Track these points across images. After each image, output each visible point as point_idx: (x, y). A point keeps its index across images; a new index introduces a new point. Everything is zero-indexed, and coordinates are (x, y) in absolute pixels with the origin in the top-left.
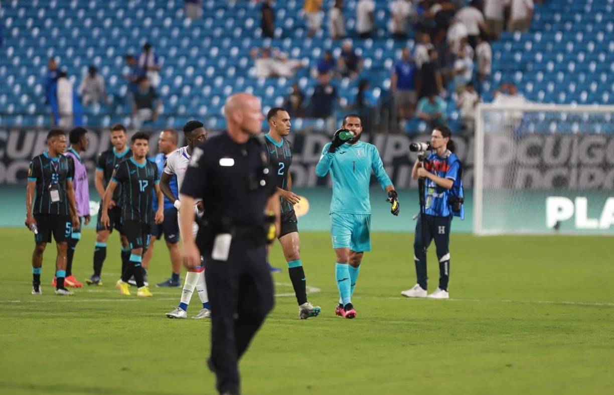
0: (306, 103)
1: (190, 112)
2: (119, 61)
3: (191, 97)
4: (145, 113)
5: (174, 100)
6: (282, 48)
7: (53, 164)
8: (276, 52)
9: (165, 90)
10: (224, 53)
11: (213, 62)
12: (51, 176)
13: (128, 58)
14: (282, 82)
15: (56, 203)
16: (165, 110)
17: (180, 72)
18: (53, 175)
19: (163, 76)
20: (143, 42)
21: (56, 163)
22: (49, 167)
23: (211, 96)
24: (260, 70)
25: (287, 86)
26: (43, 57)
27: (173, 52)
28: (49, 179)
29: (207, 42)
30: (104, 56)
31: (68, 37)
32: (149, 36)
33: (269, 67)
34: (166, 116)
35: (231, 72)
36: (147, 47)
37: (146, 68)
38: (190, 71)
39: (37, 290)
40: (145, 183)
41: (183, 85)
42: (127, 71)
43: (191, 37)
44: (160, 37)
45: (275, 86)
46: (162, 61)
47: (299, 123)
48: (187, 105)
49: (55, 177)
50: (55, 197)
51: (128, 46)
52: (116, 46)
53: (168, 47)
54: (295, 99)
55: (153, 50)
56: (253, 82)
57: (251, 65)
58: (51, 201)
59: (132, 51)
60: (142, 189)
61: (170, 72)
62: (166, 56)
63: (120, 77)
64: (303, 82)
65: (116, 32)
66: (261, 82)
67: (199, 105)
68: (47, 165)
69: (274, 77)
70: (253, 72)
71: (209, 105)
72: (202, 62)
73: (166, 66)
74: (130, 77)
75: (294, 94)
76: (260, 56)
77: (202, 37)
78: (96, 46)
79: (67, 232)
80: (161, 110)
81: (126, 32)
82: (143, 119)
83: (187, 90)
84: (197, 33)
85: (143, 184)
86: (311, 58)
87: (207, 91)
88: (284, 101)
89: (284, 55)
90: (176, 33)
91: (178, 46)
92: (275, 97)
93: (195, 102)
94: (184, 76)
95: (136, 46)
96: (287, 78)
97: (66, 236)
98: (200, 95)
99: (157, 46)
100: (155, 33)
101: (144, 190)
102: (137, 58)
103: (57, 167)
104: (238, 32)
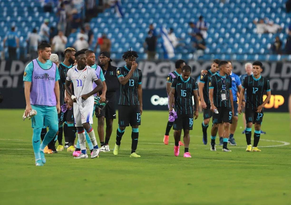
0: (283, 47)
1: (222, 52)
2: (186, 25)
3: (223, 44)
4: (200, 52)
5: (214, 45)
6: (270, 18)
7: (222, 79)
8: (267, 20)
9: (210, 40)
10: (241, 21)
11: (235, 26)
12: (222, 86)
13: (190, 24)
14: (270, 36)
15: (224, 101)
16: (210, 50)
17: (218, 30)
18: (223, 85)
19: (208, 33)
20: (199, 15)
21: (224, 79)
22: (221, 81)
23: (234, 43)
24: (259, 30)
25: (273, 38)
26: (147, 23)
27: (214, 20)
28: (220, 88)
29: (231, 15)
30: (178, 23)
31: (160, 13)
32: (202, 12)
33: (264, 28)
34: (210, 54)
35: (244, 30)
36: (201, 18)
37: (200, 29)
38: (223, 30)
39: (213, 148)
40: (257, 89)
41: (219, 38)
42: (190, 30)
43: (223, 13)
44: (207, 13)
45: (267, 38)
46: (208, 25)
47: (279, 57)
48: (221, 48)
49: (223, 86)
50: (224, 98)
51: (191, 18)
52: (185, 18)
53: (212, 18)
54: (277, 45)
55: (204, 20)
56: (255, 36)
57: (254, 27)
58: (222, 100)
59: (193, 20)
60: (254, 92)
61: (212, 31)
62: (211, 23)
63: (187, 33)
64: (282, 36)
65: (185, 10)
66: (260, 36)
67: (227, 48)
68: (219, 80)
69: (266, 33)
70: (255, 31)
71: (232, 48)
72: (229, 26)
73: (210, 28)
74: (192, 33)
75: (276, 42)
76: (259, 22)
77: (229, 13)
78: (175, 18)
79: (230, 117)
80: (208, 50)
81: (190, 11)
82: (199, 55)
83: (221, 40)
84: (226, 10)
85: (255, 90)
86: (285, 23)
87: (232, 40)
88: (271, 46)
89: (271, 22)
90: (215, 10)
91: (217, 18)
92: (267, 43)
93: (225, 46)
94: (219, 33)
95: (195, 18)
96: (273, 34)
97: (229, 119)
98: (228, 43)
99: (206, 18)
100: (205, 10)
101: (255, 93)
102: (195, 24)
103: (224, 81)
104: (248, 10)
